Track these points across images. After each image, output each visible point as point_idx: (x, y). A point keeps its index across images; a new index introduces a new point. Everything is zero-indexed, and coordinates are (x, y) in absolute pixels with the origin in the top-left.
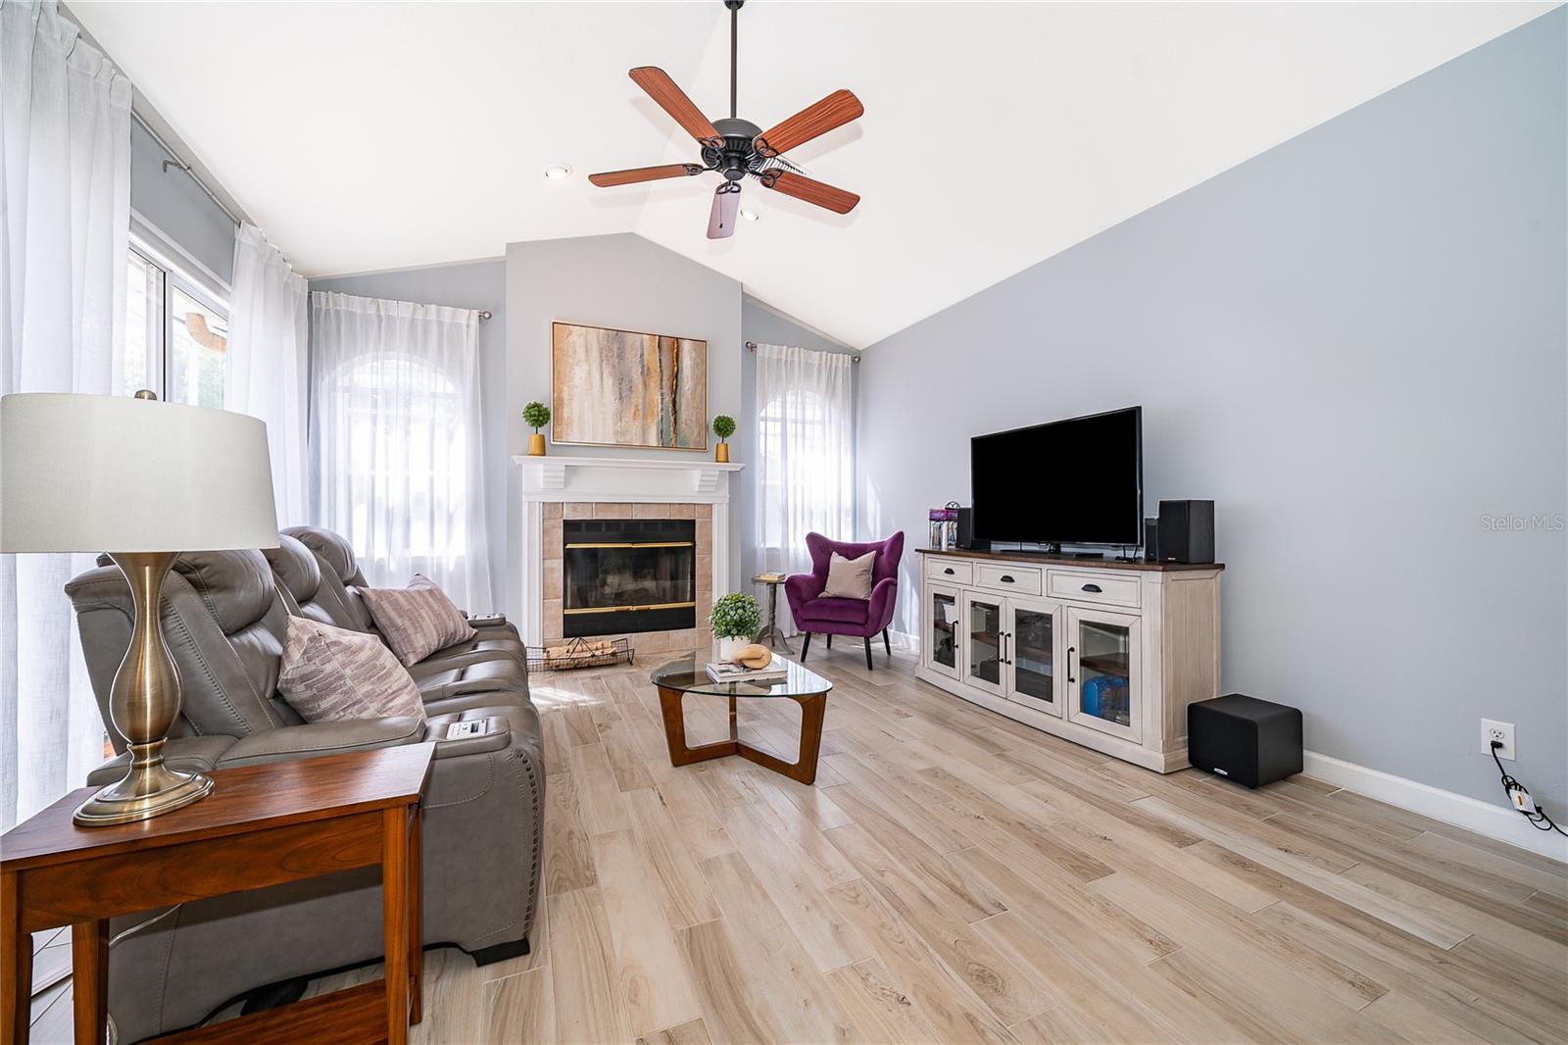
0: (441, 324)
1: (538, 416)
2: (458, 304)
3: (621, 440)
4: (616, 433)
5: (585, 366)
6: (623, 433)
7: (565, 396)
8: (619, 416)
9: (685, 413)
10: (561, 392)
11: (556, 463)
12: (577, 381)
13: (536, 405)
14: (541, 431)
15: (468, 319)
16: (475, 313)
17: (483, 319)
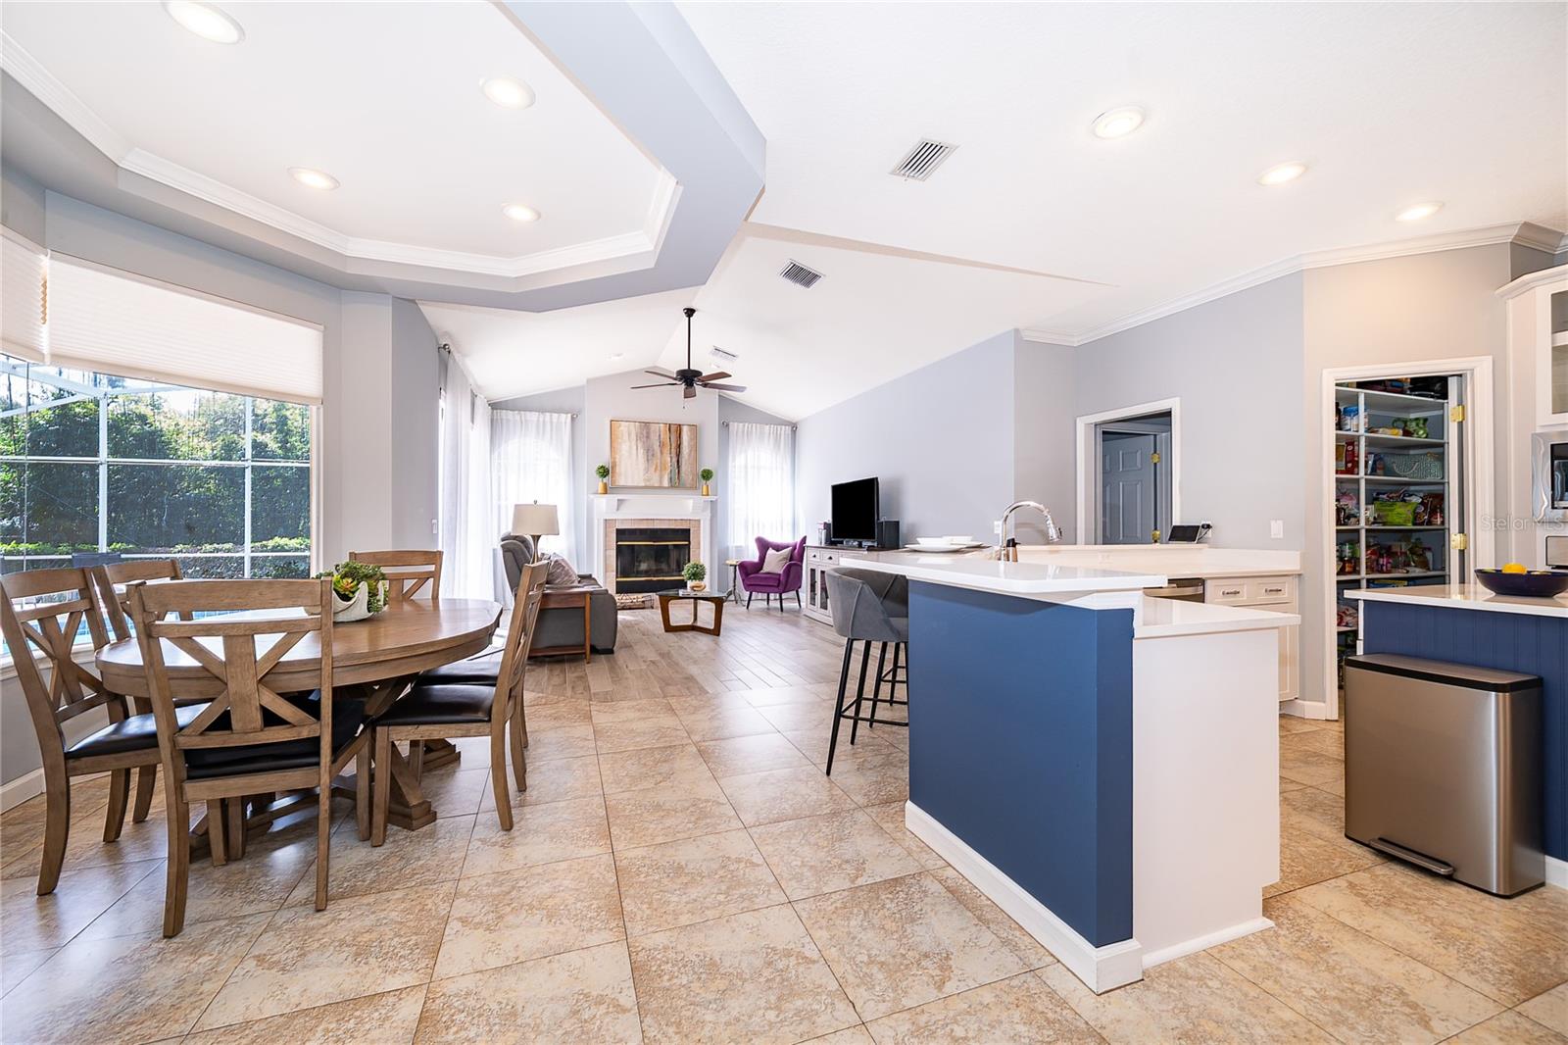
0: (551, 422)
1: (604, 472)
2: (559, 411)
3: (648, 484)
4: (645, 480)
5: (628, 444)
6: (649, 480)
7: (617, 460)
8: (647, 470)
9: (684, 468)
10: (615, 458)
11: (614, 498)
12: (623, 452)
13: (602, 467)
14: (605, 480)
15: (566, 418)
16: (569, 415)
17: (572, 418)
